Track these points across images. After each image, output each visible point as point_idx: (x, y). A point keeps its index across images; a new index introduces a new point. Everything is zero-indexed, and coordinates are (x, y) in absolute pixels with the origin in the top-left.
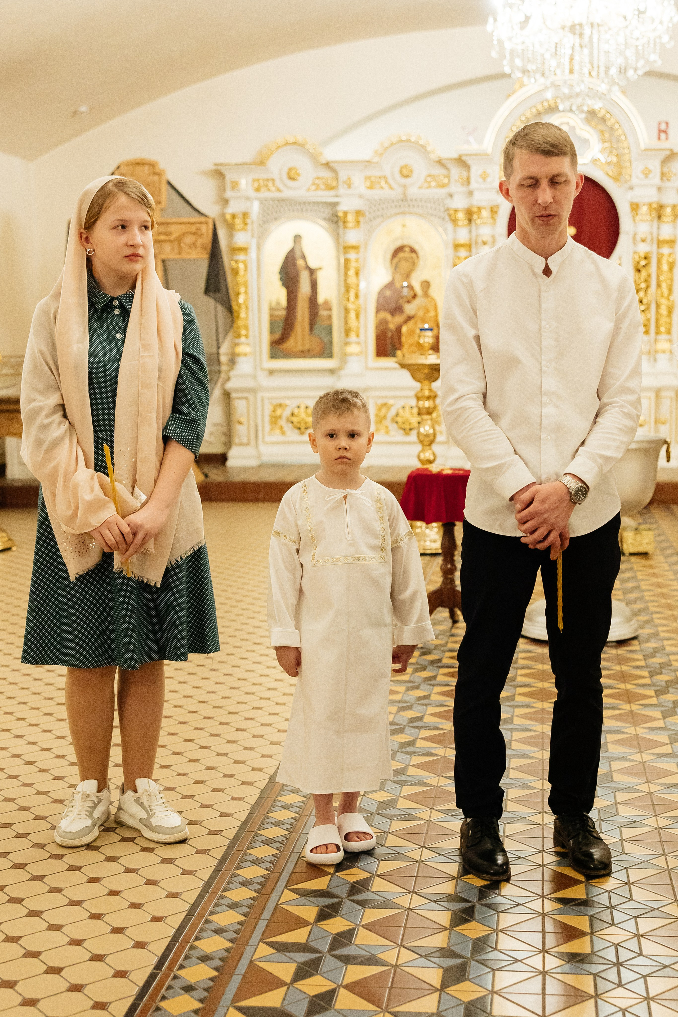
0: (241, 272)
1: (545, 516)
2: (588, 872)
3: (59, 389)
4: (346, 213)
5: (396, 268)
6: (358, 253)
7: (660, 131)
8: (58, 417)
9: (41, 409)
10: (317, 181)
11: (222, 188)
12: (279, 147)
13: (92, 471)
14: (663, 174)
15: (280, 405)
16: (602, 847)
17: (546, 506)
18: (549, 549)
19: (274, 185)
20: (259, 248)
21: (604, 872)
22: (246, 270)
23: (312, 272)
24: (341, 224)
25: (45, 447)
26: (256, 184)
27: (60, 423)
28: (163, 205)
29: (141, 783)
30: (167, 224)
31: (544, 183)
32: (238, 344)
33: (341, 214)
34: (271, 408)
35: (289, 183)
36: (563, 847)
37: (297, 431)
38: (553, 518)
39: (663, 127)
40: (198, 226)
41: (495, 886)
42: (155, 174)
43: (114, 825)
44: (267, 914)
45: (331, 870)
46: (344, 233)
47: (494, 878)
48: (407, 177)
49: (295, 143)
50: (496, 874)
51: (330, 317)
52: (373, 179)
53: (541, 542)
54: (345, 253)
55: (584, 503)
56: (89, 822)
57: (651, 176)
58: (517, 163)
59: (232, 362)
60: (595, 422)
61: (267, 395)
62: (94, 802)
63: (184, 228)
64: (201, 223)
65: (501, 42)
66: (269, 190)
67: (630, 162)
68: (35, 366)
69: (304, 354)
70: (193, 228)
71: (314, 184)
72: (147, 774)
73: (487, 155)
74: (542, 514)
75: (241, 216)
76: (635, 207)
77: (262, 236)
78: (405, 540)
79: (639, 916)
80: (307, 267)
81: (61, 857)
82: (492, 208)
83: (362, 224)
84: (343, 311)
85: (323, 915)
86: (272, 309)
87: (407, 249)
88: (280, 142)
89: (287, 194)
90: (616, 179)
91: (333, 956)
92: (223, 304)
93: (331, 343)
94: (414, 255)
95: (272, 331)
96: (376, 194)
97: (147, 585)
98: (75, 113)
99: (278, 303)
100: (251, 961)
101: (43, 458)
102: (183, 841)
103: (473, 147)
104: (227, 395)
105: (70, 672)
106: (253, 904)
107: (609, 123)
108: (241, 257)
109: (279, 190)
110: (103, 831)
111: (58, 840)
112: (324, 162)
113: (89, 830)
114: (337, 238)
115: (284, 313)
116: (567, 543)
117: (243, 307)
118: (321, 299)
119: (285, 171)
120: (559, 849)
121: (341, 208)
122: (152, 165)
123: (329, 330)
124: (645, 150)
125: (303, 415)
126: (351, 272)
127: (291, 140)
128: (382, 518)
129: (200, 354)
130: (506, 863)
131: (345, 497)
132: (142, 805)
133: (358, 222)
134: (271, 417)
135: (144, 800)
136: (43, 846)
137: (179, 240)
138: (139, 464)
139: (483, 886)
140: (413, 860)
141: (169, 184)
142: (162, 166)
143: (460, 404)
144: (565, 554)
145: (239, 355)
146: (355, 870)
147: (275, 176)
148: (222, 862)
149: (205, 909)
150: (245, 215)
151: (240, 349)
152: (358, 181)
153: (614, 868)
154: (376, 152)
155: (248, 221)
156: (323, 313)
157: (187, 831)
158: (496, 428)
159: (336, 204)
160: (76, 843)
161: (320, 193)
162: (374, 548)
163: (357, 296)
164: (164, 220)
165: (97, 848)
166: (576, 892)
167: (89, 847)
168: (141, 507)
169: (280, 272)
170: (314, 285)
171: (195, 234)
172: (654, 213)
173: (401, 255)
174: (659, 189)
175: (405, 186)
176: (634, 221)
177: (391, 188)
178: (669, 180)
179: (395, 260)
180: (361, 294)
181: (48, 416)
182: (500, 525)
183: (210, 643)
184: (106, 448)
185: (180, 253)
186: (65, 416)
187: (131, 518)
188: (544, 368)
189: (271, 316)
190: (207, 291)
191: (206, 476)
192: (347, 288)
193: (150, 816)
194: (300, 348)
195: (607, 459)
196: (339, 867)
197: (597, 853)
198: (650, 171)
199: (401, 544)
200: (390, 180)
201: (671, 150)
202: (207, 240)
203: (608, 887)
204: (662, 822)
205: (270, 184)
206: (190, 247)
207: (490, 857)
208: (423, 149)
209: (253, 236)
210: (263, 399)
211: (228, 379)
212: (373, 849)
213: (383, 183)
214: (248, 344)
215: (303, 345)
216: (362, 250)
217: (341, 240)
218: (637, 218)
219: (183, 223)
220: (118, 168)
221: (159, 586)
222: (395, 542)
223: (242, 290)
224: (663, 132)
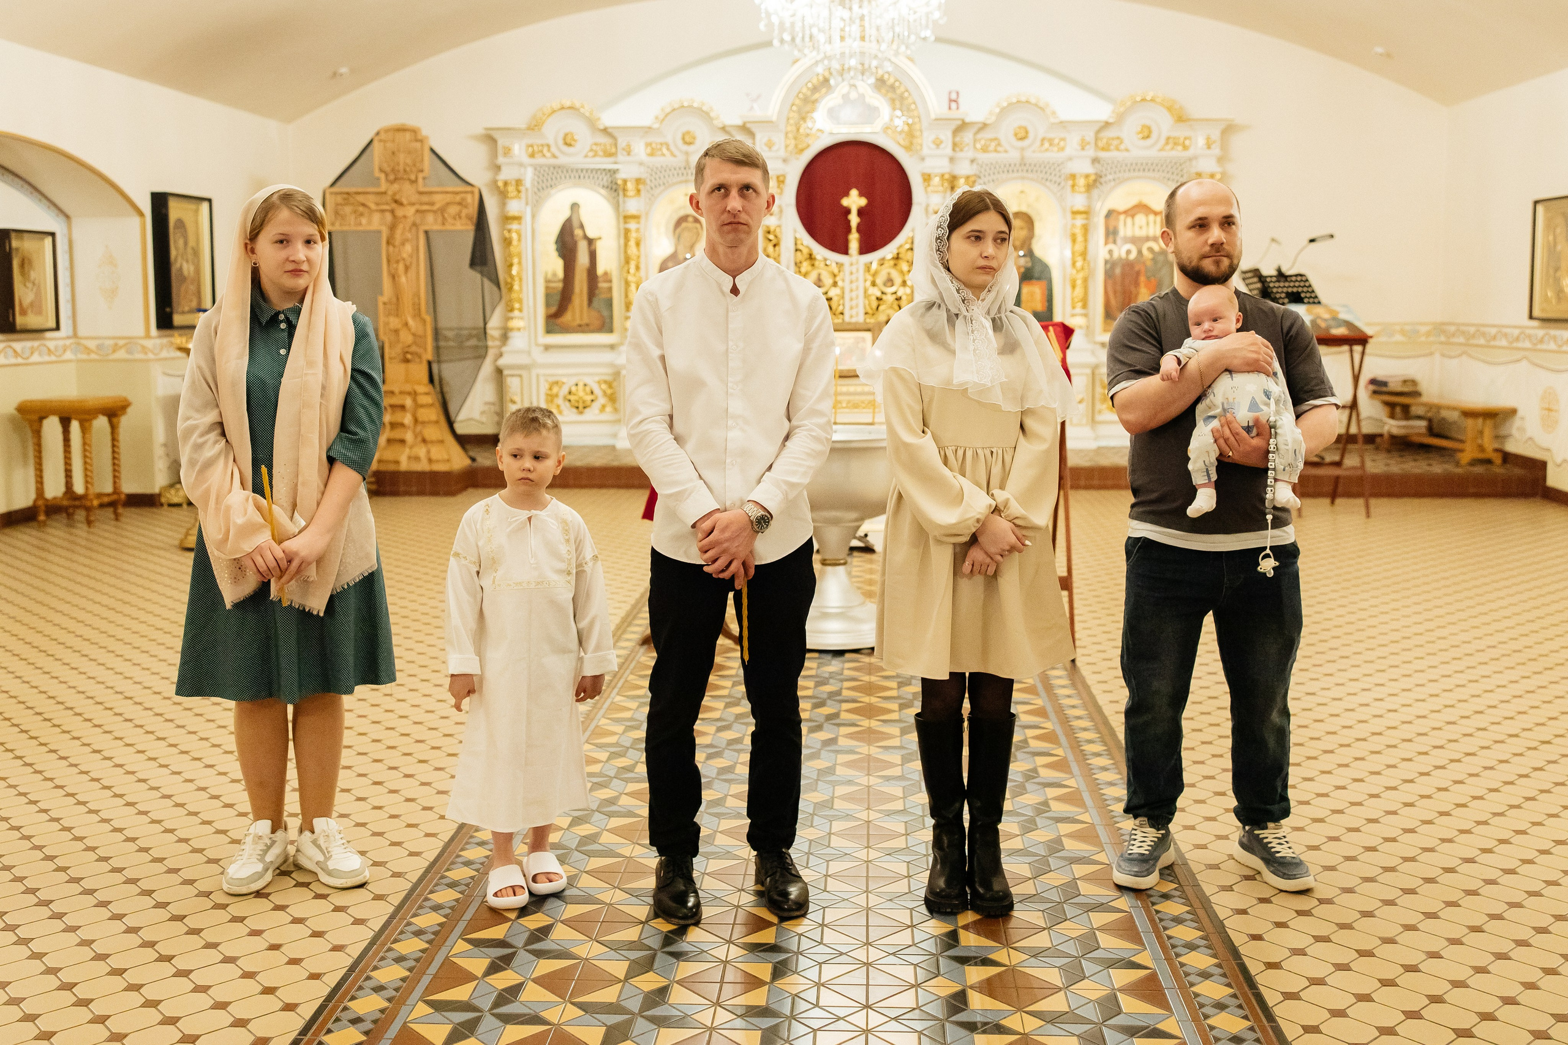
0: (515, 243)
1: (725, 545)
2: (781, 914)
3: (217, 406)
4: (625, 181)
5: (679, 238)
6: (638, 223)
7: (951, 101)
8: (213, 436)
9: (195, 427)
10: (594, 148)
11: (494, 154)
12: (554, 112)
13: (249, 493)
14: (955, 145)
15: (557, 383)
16: (800, 885)
17: (727, 535)
18: (733, 578)
19: (549, 150)
20: (533, 216)
21: (798, 913)
22: (519, 240)
23: (590, 242)
24: (621, 193)
25: (197, 468)
26: (530, 149)
27: (216, 442)
28: (426, 173)
29: (319, 823)
30: (431, 193)
31: (734, 192)
32: (512, 318)
33: (620, 182)
34: (547, 386)
35: (565, 149)
36: (763, 884)
37: (575, 410)
38: (733, 547)
39: (954, 96)
40: (463, 195)
41: (682, 931)
42: (417, 140)
43: (292, 868)
44: (433, 969)
45: (512, 916)
46: (624, 202)
47: (682, 922)
48: (690, 144)
49: (570, 108)
50: (685, 917)
51: (610, 289)
52: (654, 145)
53: (723, 571)
54: (626, 223)
55: (767, 532)
56: (260, 867)
57: (942, 146)
58: (707, 172)
59: (505, 337)
60: (783, 445)
61: (541, 371)
62: (266, 845)
63: (448, 198)
64: (466, 192)
65: (768, 15)
66: (544, 156)
67: (921, 131)
68: (193, 382)
69: (583, 328)
70: (458, 198)
71: (591, 150)
72: (326, 812)
73: (771, 122)
74: (721, 543)
75: (514, 183)
76: (927, 178)
77: (536, 205)
78: (590, 564)
79: (824, 963)
80: (585, 237)
81: (224, 907)
82: (778, 177)
83: (643, 193)
84: (623, 283)
85: (494, 968)
86: (547, 281)
87: (690, 219)
88: (556, 105)
89: (563, 160)
90: (908, 148)
91: (493, 1015)
92: (491, 280)
93: (611, 317)
94: (698, 225)
95: (548, 305)
96: (657, 161)
97: (309, 614)
98: (335, 74)
99: (555, 275)
100: (405, 1023)
101: (196, 479)
102: (361, 886)
103: (758, 113)
104: (499, 371)
105: (238, 705)
106: (421, 958)
107: (898, 92)
108: (514, 226)
109: (554, 156)
110: (279, 875)
111: (225, 887)
112: (602, 127)
113: (261, 875)
114: (617, 207)
115: (560, 285)
116: (752, 572)
117: (516, 279)
118: (600, 270)
119: (561, 135)
120: (759, 887)
121: (621, 176)
122: (414, 131)
123: (609, 303)
124: (936, 119)
125: (581, 394)
126: (632, 243)
127: (568, 104)
128: (568, 541)
129: (373, 369)
130: (698, 905)
131: (530, 519)
132: (319, 847)
133: (639, 191)
134: (547, 395)
135: (321, 842)
136: (207, 894)
137: (442, 210)
138: (300, 487)
139: (670, 932)
140: (603, 903)
141: (433, 151)
142: (425, 132)
143: (644, 427)
144: (750, 584)
145: (512, 330)
146: (539, 916)
147: (551, 142)
148: (399, 908)
149: (367, 966)
150: (519, 182)
151: (513, 324)
152: (640, 149)
153: (812, 907)
154: (657, 118)
155: (522, 188)
156: (602, 285)
157: (367, 875)
158: (682, 451)
159: (615, 171)
160: (244, 890)
161: (597, 159)
162: (560, 572)
163: (638, 268)
164: (426, 189)
165: (266, 896)
166: (767, 936)
167: (258, 894)
168: (300, 532)
169: (556, 242)
170: (593, 256)
171: (460, 204)
172: (946, 184)
173: (684, 225)
174: (952, 160)
175: (687, 153)
176: (926, 192)
177: (673, 155)
178: (961, 150)
179: (678, 230)
180: (642, 266)
181: (202, 435)
182: (685, 552)
183: (383, 674)
184: (264, 469)
185: (443, 224)
186: (223, 434)
187: (286, 544)
188: (730, 391)
189: (547, 288)
190: (473, 264)
191: (473, 460)
192: (627, 261)
193: (327, 859)
194: (578, 322)
195: (792, 485)
196: (523, 911)
197: (794, 891)
198: (941, 142)
199: (586, 568)
200: (672, 148)
201: (963, 121)
202: (473, 210)
203: (800, 929)
204: (873, 855)
205: (545, 150)
206: (454, 218)
207: (682, 899)
208: (705, 115)
209: (527, 204)
210: (538, 376)
211: (501, 355)
212: (563, 891)
213: (665, 151)
214: (522, 318)
215: (581, 319)
216: (643, 220)
217: (621, 209)
218: (929, 189)
219: (447, 193)
220: (378, 134)
221: (322, 614)
222: (579, 565)
223: (515, 260)
224: (953, 101)
